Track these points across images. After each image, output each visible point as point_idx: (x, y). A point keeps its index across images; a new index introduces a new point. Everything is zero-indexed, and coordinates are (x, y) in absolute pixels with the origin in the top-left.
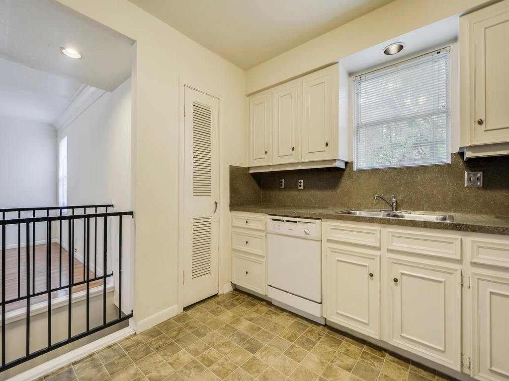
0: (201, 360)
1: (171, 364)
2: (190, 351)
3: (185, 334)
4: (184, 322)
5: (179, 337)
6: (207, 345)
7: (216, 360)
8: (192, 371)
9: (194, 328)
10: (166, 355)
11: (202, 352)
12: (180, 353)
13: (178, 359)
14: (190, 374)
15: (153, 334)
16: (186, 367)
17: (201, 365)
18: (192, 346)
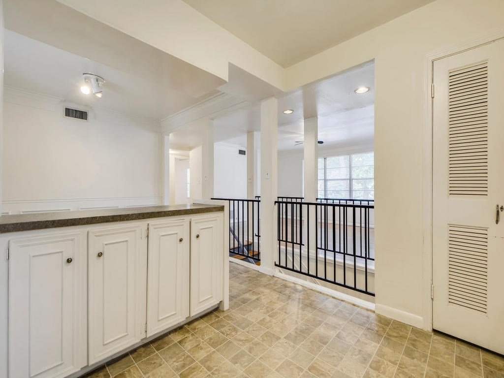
0: (375, 360)
1: (359, 341)
2: (380, 350)
3: (400, 342)
4: (417, 337)
5: (393, 339)
6: (398, 363)
7: (382, 372)
8: (358, 356)
9: (415, 347)
10: (366, 335)
11: (385, 360)
12: (374, 344)
13: (366, 344)
14: (355, 355)
15: (382, 321)
16: (360, 351)
17: (369, 361)
18: (387, 350)
